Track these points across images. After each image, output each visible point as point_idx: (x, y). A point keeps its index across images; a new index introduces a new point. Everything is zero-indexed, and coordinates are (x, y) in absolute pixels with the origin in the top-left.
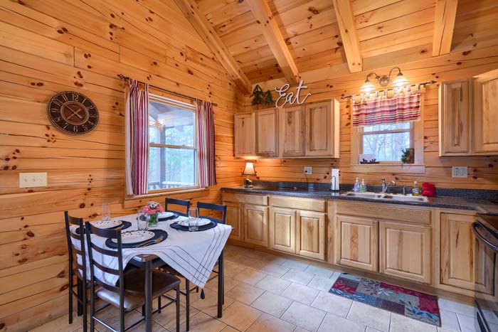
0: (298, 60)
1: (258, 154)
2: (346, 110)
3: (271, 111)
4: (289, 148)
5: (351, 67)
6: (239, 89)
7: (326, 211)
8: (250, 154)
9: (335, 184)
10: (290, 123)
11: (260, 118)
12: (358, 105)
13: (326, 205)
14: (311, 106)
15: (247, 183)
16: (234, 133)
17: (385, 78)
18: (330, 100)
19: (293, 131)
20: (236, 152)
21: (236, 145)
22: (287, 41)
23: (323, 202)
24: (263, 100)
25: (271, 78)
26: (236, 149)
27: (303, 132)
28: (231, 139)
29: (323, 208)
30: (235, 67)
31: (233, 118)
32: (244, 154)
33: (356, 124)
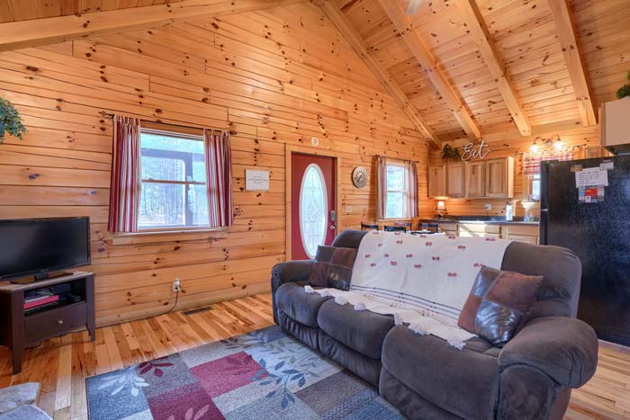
0: (480, 128)
1: (447, 195)
2: (519, 163)
3: (459, 164)
4: (473, 191)
5: (522, 133)
6: (432, 146)
7: (500, 232)
8: (442, 195)
9: (509, 217)
10: (474, 173)
11: (450, 170)
12: (527, 160)
13: (500, 229)
14: (491, 162)
15: (440, 216)
16: (428, 180)
17: (549, 141)
18: (504, 158)
19: (477, 179)
20: (430, 195)
21: (430, 188)
22: (472, 117)
23: (498, 227)
24: (452, 155)
25: (458, 138)
26: (430, 192)
27: (484, 180)
28: (426, 185)
29: (498, 231)
30: (430, 132)
31: (427, 169)
32: (437, 195)
33: (526, 173)
